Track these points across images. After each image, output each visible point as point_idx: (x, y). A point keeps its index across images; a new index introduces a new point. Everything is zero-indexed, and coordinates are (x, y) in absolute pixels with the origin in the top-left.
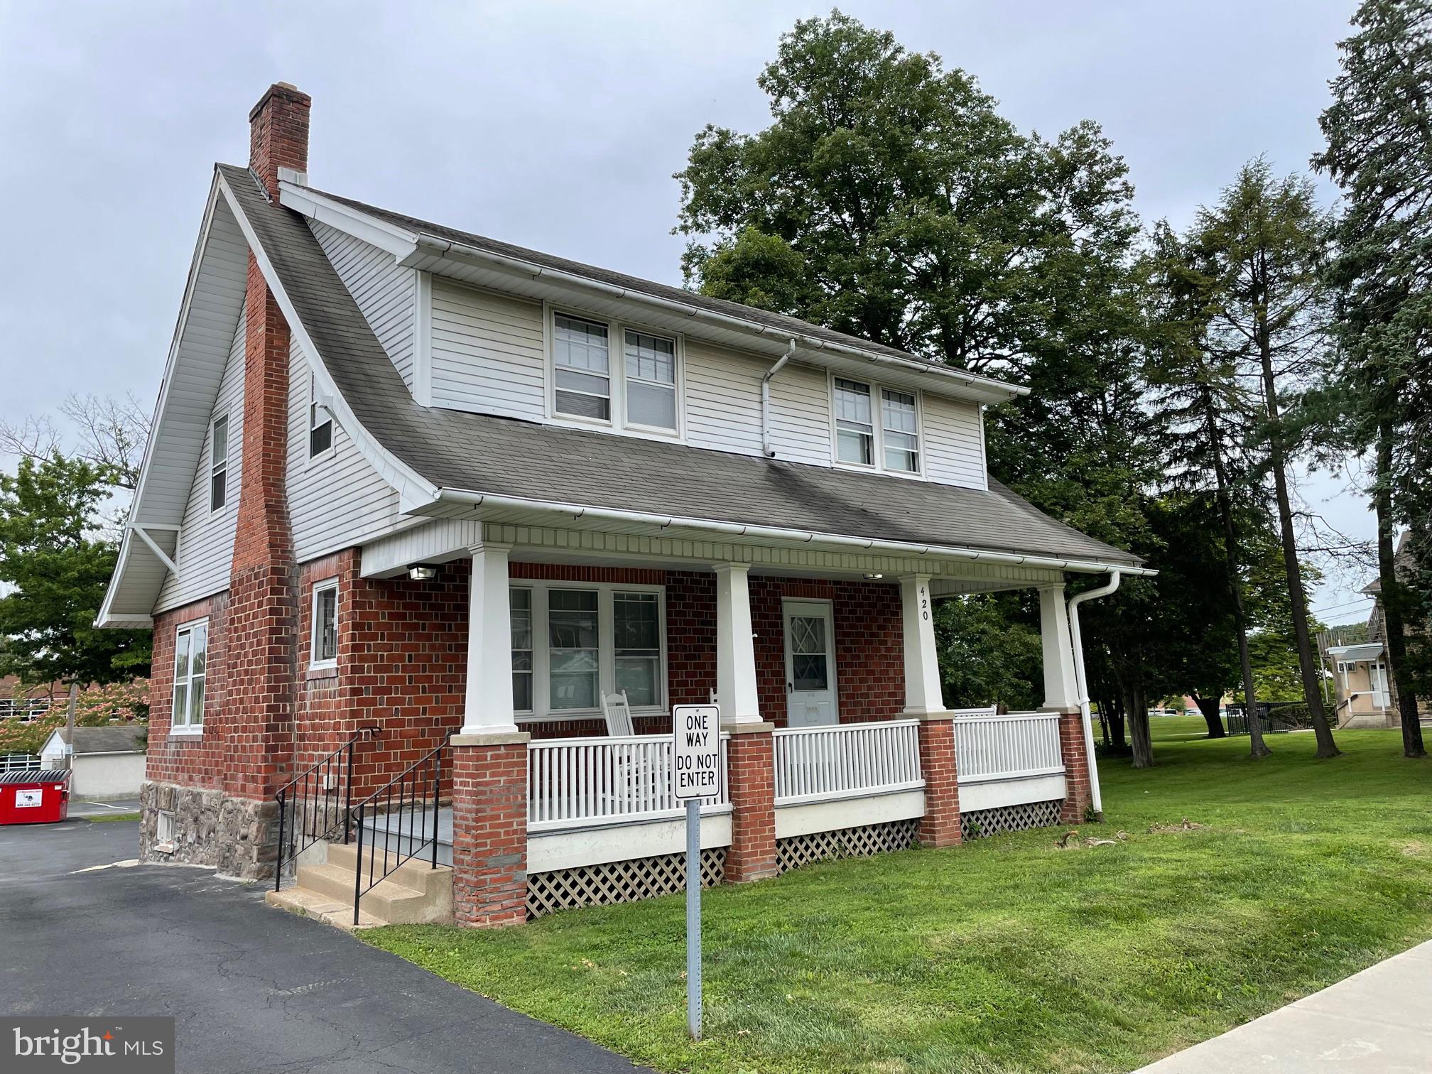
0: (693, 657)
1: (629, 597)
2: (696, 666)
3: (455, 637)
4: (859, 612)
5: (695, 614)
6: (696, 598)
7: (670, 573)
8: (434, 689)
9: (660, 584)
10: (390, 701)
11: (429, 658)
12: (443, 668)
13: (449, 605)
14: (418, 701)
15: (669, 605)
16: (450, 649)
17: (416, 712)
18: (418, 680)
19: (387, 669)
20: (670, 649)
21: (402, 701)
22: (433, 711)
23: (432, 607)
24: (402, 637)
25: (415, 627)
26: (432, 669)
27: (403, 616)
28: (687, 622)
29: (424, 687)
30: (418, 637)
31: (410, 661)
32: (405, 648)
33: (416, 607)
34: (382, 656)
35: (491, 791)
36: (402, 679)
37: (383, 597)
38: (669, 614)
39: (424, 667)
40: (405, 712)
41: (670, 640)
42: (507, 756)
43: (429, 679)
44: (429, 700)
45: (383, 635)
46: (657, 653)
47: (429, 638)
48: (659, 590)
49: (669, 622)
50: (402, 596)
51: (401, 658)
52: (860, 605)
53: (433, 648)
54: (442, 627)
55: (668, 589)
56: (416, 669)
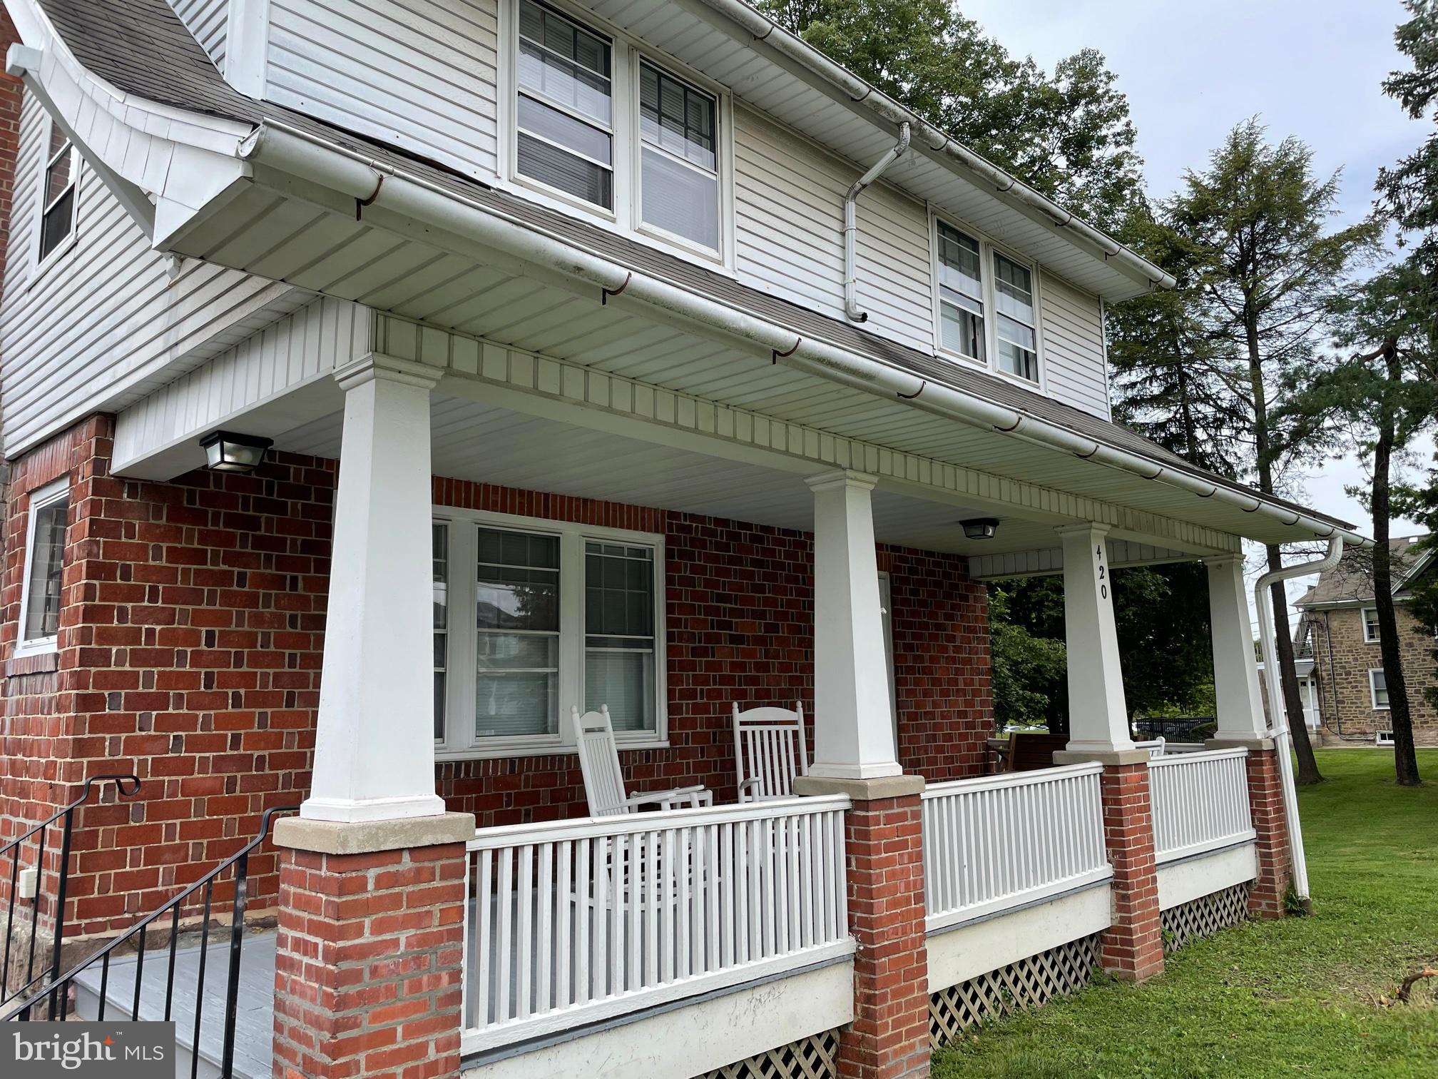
0: (704, 653)
1: (610, 549)
3: (304, 602)
4: (923, 595)
5: (708, 583)
6: (709, 558)
7: (673, 515)
8: (254, 700)
9: (657, 531)
10: (162, 723)
11: (250, 640)
12: (276, 660)
13: (294, 542)
14: (222, 722)
15: (669, 567)
16: (293, 625)
17: (218, 743)
18: (225, 681)
19: (162, 658)
20: (670, 637)
21: (190, 723)
22: (254, 742)
23: (259, 543)
24: (196, 597)
25: (225, 578)
26: (255, 660)
27: (199, 557)
28: (697, 596)
29: (236, 696)
30: (228, 598)
31: (210, 642)
32: (198, 618)
33: (228, 540)
34: (151, 633)
35: (374, 971)
36: (192, 679)
37: (158, 515)
38: (669, 581)
39: (239, 656)
40: (193, 744)
41: (671, 623)
42: (418, 876)
43: (248, 679)
44: (247, 721)
45: (154, 591)
46: (651, 644)
47: (252, 601)
48: (656, 542)
49: (670, 594)
50: (199, 518)
51: (192, 638)
52: (923, 583)
53: (258, 620)
54: (278, 582)
55: (669, 541)
56: (222, 659)
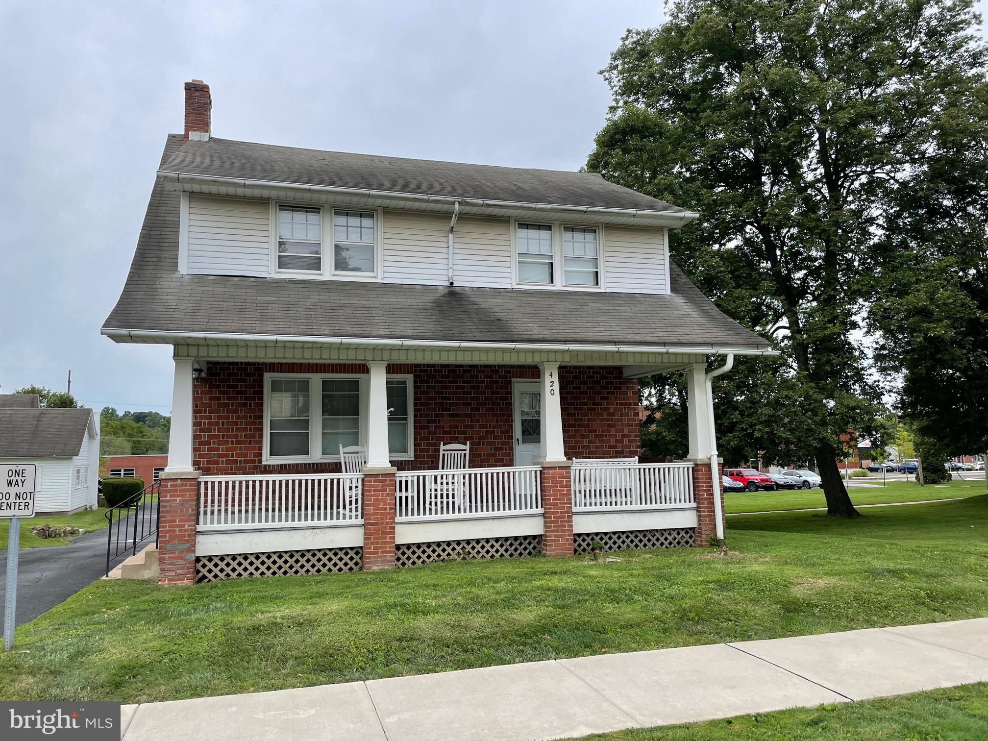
0: (435, 421)
2: (436, 427)
3: (254, 411)
4: (584, 388)
5: (436, 393)
6: (437, 382)
7: (417, 366)
8: (238, 442)
9: (408, 373)
10: (209, 449)
11: (236, 424)
12: (245, 430)
13: (250, 391)
14: (228, 449)
15: (416, 387)
16: (250, 418)
17: (227, 456)
18: (228, 436)
19: (209, 430)
20: (415, 416)
21: (217, 449)
22: (238, 455)
23: (238, 393)
24: (218, 411)
25: (227, 405)
26: (238, 430)
27: (219, 399)
28: (430, 398)
29: (232, 441)
30: (229, 411)
31: (223, 425)
32: (219, 417)
33: (228, 393)
34: (205, 423)
35: (170, 506)
36: (218, 437)
37: (205, 387)
38: (415, 393)
39: (232, 429)
40: (219, 456)
41: (415, 410)
42: (182, 485)
43: (236, 436)
44: (236, 449)
45: (205, 410)
46: (406, 419)
47: (236, 411)
48: (409, 378)
49: (416, 398)
50: (218, 387)
51: (217, 424)
53: (238, 417)
54: (245, 405)
55: (415, 377)
56: (227, 430)
